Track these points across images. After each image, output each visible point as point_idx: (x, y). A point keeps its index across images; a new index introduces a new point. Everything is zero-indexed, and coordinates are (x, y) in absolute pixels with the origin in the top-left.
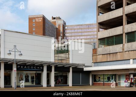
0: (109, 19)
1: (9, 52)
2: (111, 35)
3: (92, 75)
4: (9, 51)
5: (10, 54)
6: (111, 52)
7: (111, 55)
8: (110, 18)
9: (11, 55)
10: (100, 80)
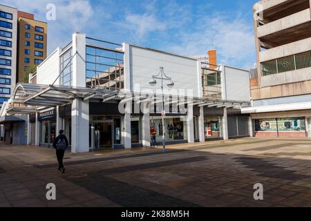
0: (280, 29)
1: (152, 80)
2: (287, 54)
3: (253, 120)
4: (153, 77)
5: (155, 82)
6: (291, 82)
7: (291, 85)
8: (283, 28)
9: (157, 84)
10: (268, 128)
